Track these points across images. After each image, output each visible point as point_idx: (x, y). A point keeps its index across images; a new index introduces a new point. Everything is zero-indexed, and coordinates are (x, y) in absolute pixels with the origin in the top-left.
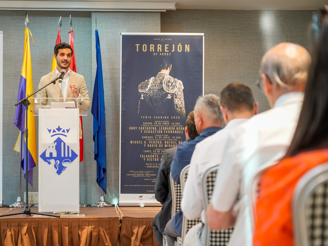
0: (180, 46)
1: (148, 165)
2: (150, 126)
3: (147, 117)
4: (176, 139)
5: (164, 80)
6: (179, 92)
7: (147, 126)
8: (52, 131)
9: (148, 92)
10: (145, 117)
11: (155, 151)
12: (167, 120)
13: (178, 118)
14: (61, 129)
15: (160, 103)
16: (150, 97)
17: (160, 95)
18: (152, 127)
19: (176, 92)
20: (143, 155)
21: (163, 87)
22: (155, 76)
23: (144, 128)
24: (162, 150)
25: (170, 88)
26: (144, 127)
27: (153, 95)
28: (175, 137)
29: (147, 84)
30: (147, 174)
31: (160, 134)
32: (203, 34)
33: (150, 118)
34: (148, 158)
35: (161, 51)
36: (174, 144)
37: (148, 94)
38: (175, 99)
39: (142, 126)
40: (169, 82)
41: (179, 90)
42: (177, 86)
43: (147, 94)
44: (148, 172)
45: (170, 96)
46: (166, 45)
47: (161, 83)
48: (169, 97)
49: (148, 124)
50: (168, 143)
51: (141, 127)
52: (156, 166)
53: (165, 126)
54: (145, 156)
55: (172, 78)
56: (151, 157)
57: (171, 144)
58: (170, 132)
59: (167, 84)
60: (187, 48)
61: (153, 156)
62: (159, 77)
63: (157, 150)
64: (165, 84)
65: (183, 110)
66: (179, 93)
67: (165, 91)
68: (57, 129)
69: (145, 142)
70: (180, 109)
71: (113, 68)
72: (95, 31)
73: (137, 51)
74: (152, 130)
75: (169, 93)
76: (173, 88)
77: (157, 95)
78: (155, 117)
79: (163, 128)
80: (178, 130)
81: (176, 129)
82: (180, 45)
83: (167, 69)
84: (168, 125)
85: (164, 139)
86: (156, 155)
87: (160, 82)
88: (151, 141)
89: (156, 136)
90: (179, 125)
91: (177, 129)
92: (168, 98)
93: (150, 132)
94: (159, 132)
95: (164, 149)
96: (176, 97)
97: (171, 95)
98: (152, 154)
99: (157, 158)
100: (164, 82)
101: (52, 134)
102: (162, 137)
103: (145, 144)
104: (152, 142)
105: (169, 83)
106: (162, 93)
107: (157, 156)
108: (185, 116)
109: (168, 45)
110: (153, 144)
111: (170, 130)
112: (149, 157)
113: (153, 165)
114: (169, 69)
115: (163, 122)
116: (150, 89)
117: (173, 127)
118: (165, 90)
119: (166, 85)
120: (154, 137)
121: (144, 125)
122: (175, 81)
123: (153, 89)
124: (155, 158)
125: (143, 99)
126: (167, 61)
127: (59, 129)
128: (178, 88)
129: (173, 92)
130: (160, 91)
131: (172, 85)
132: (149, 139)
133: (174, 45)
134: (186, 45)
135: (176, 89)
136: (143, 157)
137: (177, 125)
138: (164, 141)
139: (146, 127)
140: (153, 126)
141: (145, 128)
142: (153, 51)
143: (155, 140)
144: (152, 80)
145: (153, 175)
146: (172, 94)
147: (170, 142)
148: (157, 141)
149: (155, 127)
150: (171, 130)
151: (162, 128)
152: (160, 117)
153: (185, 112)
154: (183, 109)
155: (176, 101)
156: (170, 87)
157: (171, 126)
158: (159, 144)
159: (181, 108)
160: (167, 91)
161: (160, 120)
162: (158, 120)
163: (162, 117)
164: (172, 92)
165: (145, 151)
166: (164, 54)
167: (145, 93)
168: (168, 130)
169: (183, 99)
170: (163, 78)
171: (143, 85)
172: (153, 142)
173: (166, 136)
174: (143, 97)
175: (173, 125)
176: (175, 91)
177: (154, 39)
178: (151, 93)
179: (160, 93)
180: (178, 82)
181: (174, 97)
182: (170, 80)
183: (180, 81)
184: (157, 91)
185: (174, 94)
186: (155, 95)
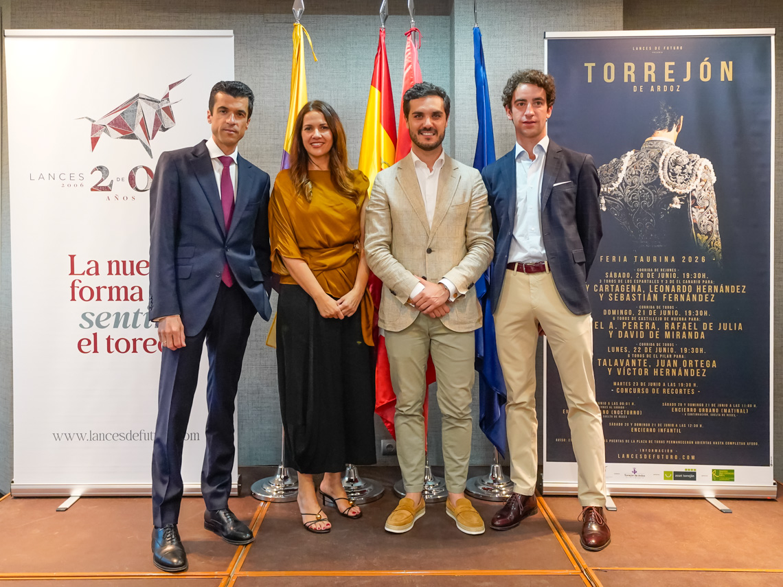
0: (705, 66)
1: (620, 387)
2: (624, 281)
3: (617, 259)
4: (696, 317)
5: (663, 157)
6: (703, 191)
7: (617, 281)
9: (619, 190)
10: (610, 259)
11: (637, 350)
12: (669, 265)
13: (700, 260)
15: (651, 220)
16: (625, 204)
17: (650, 200)
18: (631, 284)
19: (695, 190)
20: (605, 360)
21: (659, 178)
22: (637, 147)
23: (607, 288)
24: (659, 347)
25: (678, 181)
26: (609, 284)
27: (633, 200)
28: (693, 310)
29: (617, 170)
30: (617, 410)
31: (652, 303)
32: (772, 31)
33: (625, 260)
34: (619, 366)
35: (653, 80)
36: (690, 331)
38: (693, 209)
39: (603, 281)
40: (676, 163)
41: (703, 186)
42: (697, 176)
43: (615, 196)
44: (619, 405)
45: (679, 201)
46: (667, 64)
47: (654, 167)
48: (677, 204)
49: (620, 276)
50: (673, 327)
51: (601, 286)
52: (641, 388)
53: (664, 282)
54: (613, 363)
55: (685, 153)
56: (628, 364)
57: (681, 331)
58: (679, 297)
59: (671, 170)
60: (727, 70)
61: (634, 362)
62: (647, 151)
63: (644, 347)
64: (666, 169)
65: (714, 238)
66: (704, 194)
67: (665, 189)
69: (611, 326)
70: (707, 237)
72: (473, 31)
74: (631, 294)
75: (675, 192)
76: (686, 180)
77: (642, 199)
78: (639, 259)
79: (658, 287)
80: (702, 293)
81: (694, 291)
82: (706, 63)
83: (670, 130)
84: (673, 279)
85: (663, 316)
86: (642, 359)
87: (652, 163)
88: (627, 322)
89: (642, 310)
90: (705, 279)
91: (698, 289)
92: (674, 206)
93: (625, 297)
94: (649, 299)
95: (662, 345)
96: (695, 205)
97: (681, 200)
98: (631, 356)
99: (643, 368)
100: (661, 165)
102: (658, 312)
103: (611, 330)
104: (629, 325)
105: (674, 166)
106: (657, 194)
107: (645, 363)
108: (721, 255)
109: (673, 64)
110: (632, 330)
111: (679, 294)
112: (622, 365)
113: (632, 387)
114: (674, 128)
115: (660, 270)
116: (624, 184)
117: (687, 285)
118: (666, 186)
119: (668, 171)
120: (635, 312)
121: (609, 278)
122: (693, 161)
123: (633, 185)
124: (637, 367)
125: (604, 209)
128: (701, 180)
129: (688, 191)
130: (651, 189)
131: (685, 171)
132: (622, 316)
135: (694, 184)
136: (605, 364)
137: (697, 279)
138: (663, 322)
139: (612, 286)
140: (633, 281)
141: (610, 288)
142: (633, 80)
143: (637, 319)
144: (628, 158)
145: (635, 412)
146: (684, 195)
147: (678, 326)
148: (644, 322)
149: (639, 284)
150: (682, 293)
151: (656, 288)
152: (652, 259)
153: (719, 244)
154: (715, 236)
155: (696, 215)
156: (677, 176)
157: (682, 282)
158: (650, 330)
159: (709, 234)
160: (671, 189)
161: (651, 265)
162: (645, 265)
163: (658, 259)
164: (683, 191)
165: (610, 350)
166: (662, 89)
167: (610, 195)
168: (673, 293)
169: (713, 209)
170: (661, 154)
171: (606, 172)
172: (632, 325)
173: (667, 310)
174: (606, 204)
175: (686, 279)
176: (691, 188)
177: (635, 49)
178: (627, 193)
179: (651, 193)
180: (700, 165)
181: (691, 204)
182: (679, 158)
183: (706, 162)
184: (643, 189)
185: (688, 195)
186: (636, 199)
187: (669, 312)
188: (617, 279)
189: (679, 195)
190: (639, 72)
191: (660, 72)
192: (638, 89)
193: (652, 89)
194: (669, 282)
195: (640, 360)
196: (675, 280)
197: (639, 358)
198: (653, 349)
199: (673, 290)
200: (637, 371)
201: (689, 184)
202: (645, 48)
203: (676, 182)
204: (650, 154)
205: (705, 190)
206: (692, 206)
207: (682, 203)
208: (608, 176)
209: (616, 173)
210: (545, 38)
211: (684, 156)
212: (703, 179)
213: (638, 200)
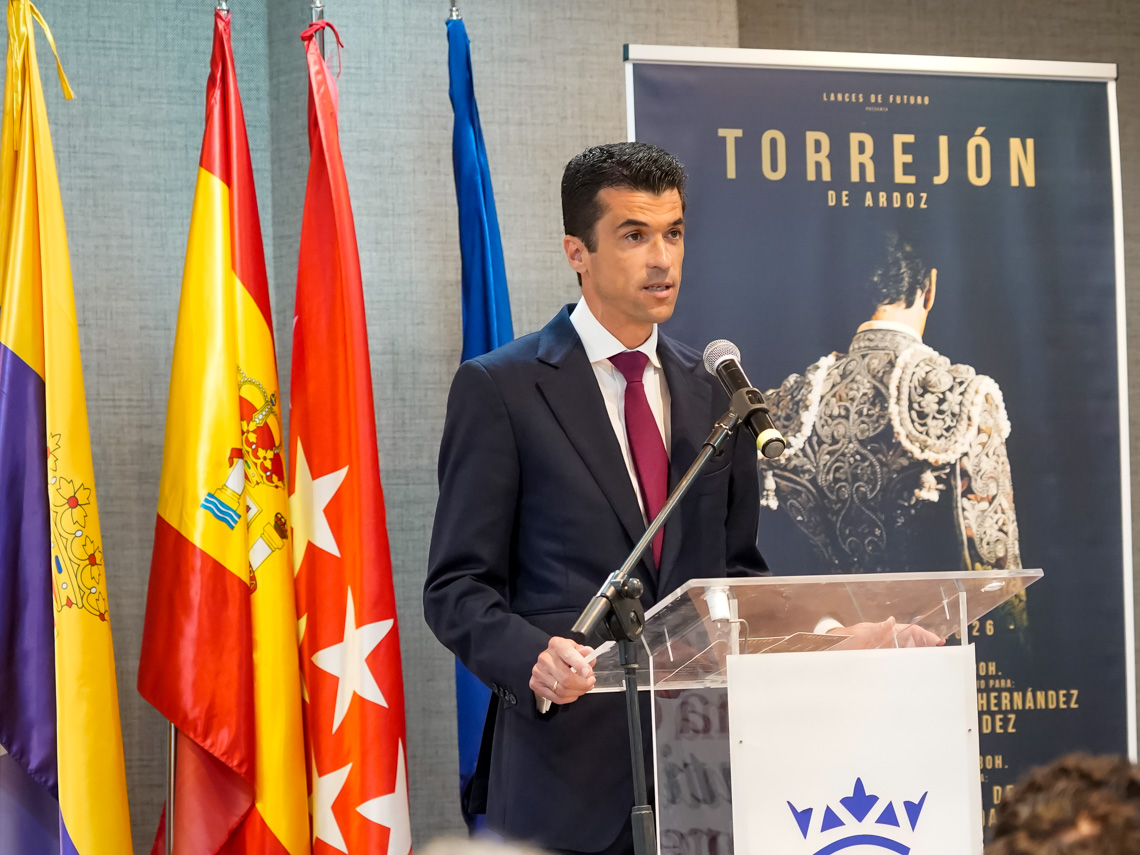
0: (978, 148)
5: (897, 373)
8: (817, 820)
9: (806, 455)
14: (874, 799)
16: (819, 489)
17: (872, 482)
19: (966, 454)
21: (889, 427)
25: (932, 432)
27: (836, 480)
29: (799, 405)
38: (965, 500)
40: (925, 387)
41: (984, 445)
45: (933, 482)
46: (899, 139)
47: (879, 398)
48: (929, 491)
55: (945, 361)
62: (864, 356)
66: (987, 465)
67: (905, 453)
68: (845, 802)
73: (731, 173)
75: (925, 462)
76: (948, 429)
77: (856, 478)
82: (978, 141)
83: (910, 304)
92: (924, 494)
96: (968, 491)
97: (939, 480)
100: (893, 392)
105: (922, 395)
106: (887, 465)
108: (1025, 616)
109: (910, 138)
114: (919, 300)
116: (816, 439)
118: (906, 444)
119: (911, 408)
122: (961, 383)
123: (835, 441)
126: (908, 249)
127: (859, 802)
128: (980, 431)
130: (874, 452)
131: (944, 407)
133: (943, 141)
134: (1015, 144)
135: (965, 440)
142: (826, 176)
144: (822, 373)
146: (943, 467)
155: (971, 517)
156: (929, 421)
159: (1001, 564)
166: (890, 200)
170: (892, 364)
171: (775, 410)
176: (960, 450)
177: (828, 97)
178: (822, 463)
179: (876, 463)
180: (977, 392)
181: (959, 491)
182: (931, 376)
183: (988, 386)
184: (858, 452)
185: (953, 466)
186: (843, 477)
189: (934, 468)
190: (839, 156)
191: (883, 158)
192: (839, 198)
193: (869, 202)
202: (850, 97)
203: (927, 434)
204: (868, 365)
205: (987, 455)
206: (964, 495)
207: (941, 486)
209: (797, 412)
210: (626, 58)
212: (983, 427)
213: (846, 480)
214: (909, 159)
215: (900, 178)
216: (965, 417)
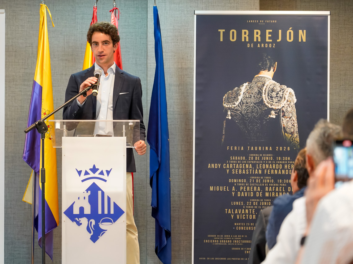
0: (290, 33)
1: (238, 226)
2: (241, 162)
3: (237, 148)
4: (284, 183)
5: (265, 87)
6: (288, 107)
7: (237, 162)
8: (83, 173)
9: (239, 106)
10: (233, 148)
11: (249, 203)
12: (269, 152)
13: (287, 149)
14: (98, 169)
15: (258, 125)
16: (242, 114)
17: (257, 113)
18: (245, 164)
19: (284, 107)
20: (230, 210)
21: (262, 100)
22: (250, 81)
23: (231, 166)
24: (262, 202)
25: (274, 101)
26: (233, 164)
27: (247, 112)
28: (283, 180)
29: (238, 95)
30: (236, 240)
31: (258, 175)
32: (328, 13)
33: (242, 149)
34: (238, 213)
35: (259, 40)
36: (281, 192)
37: (238, 110)
38: (283, 118)
39: (229, 162)
40: (273, 90)
41: (289, 105)
42: (285, 98)
43: (236, 110)
44: (238, 237)
45: (274, 113)
46: (268, 31)
47: (260, 93)
48: (273, 115)
49: (239, 159)
50: (270, 190)
51: (228, 164)
52: (251, 226)
53: (265, 162)
54: (234, 211)
55: (278, 84)
56: (243, 212)
57: (275, 192)
58: (274, 172)
59: (270, 95)
60: (303, 35)
61: (247, 211)
62: (256, 83)
63: (253, 202)
64: (267, 94)
65: (295, 136)
66: (289, 109)
67: (266, 106)
68: (90, 169)
69: (233, 189)
70: (291, 135)
71: (182, 68)
72: (153, 8)
73: (221, 40)
74: (245, 169)
75: (272, 108)
76: (279, 101)
77: (252, 112)
78: (250, 148)
79: (262, 166)
80: (288, 169)
81: (283, 168)
82: (290, 31)
83: (269, 70)
84: (270, 160)
85: (264, 183)
86: (252, 209)
87: (259, 90)
88: (243, 186)
89: (252, 179)
90: (289, 161)
91: (286, 166)
92: (271, 116)
93: (242, 171)
94: (256, 172)
95: (264, 200)
96: (284, 116)
97: (276, 113)
98: (245, 207)
99: (252, 215)
100: (264, 91)
101: (83, 177)
102: (262, 180)
103: (233, 191)
104: (244, 189)
105: (272, 92)
106: (261, 109)
107: (253, 211)
108: (299, 146)
109: (271, 31)
110: (246, 192)
111: (274, 170)
112: (240, 213)
113: (246, 226)
114: (272, 70)
115: (263, 155)
116: (242, 103)
117: (279, 164)
118: (267, 104)
119: (268, 95)
120: (248, 181)
121: (232, 160)
122: (283, 90)
123: (247, 103)
124: (249, 214)
125: (230, 118)
126: (269, 57)
127: (94, 170)
128: (287, 101)
129: (280, 107)
130: (258, 106)
131: (278, 95)
132: (240, 183)
133: (280, 31)
134: (300, 31)
135: (283, 103)
136: (229, 212)
137: (285, 160)
138: (265, 186)
139: (234, 164)
140: (247, 162)
141: (233, 166)
142: (247, 40)
143: (249, 184)
144: (244, 87)
145: (247, 241)
146: (277, 110)
147: (273, 189)
148: (254, 186)
149: (250, 163)
150: (276, 169)
151: (260, 166)
152: (258, 149)
153: (298, 139)
154: (296, 135)
155: (284, 122)
156: (273, 99)
157: (276, 162)
158: (257, 191)
159: (292, 133)
160: (270, 106)
161: (258, 152)
162: (254, 152)
163: (262, 148)
164: (277, 108)
165: (233, 203)
166: (264, 45)
167: (233, 110)
168: (271, 169)
169: (294, 118)
170: (264, 85)
171: (231, 96)
172: (246, 188)
173: (267, 179)
174: (231, 115)
175: (278, 160)
176: (282, 106)
177: (249, 21)
178: (243, 108)
179: (258, 108)
180: (287, 92)
181: (281, 115)
182: (275, 88)
183: (290, 90)
184: (253, 106)
185: (280, 110)
186: (249, 112)
187: (268, 181)
188: (237, 160)
189: (274, 110)
190: (251, 35)
191: (263, 36)
192: (250, 45)
193: (259, 46)
194: (268, 162)
195: (250, 210)
196: (272, 161)
197: (250, 209)
198: (259, 203)
199: (271, 167)
200: (249, 216)
201: (280, 103)
202: (255, 21)
203: (273, 102)
204: (257, 85)
205: (289, 107)
206: (282, 116)
207: (276, 114)
208: (232, 98)
209: (237, 96)
210: (194, 14)
211: (278, 86)
212: (288, 100)
213: (250, 112)
214: (270, 36)
215: (267, 40)
216: (284, 98)
